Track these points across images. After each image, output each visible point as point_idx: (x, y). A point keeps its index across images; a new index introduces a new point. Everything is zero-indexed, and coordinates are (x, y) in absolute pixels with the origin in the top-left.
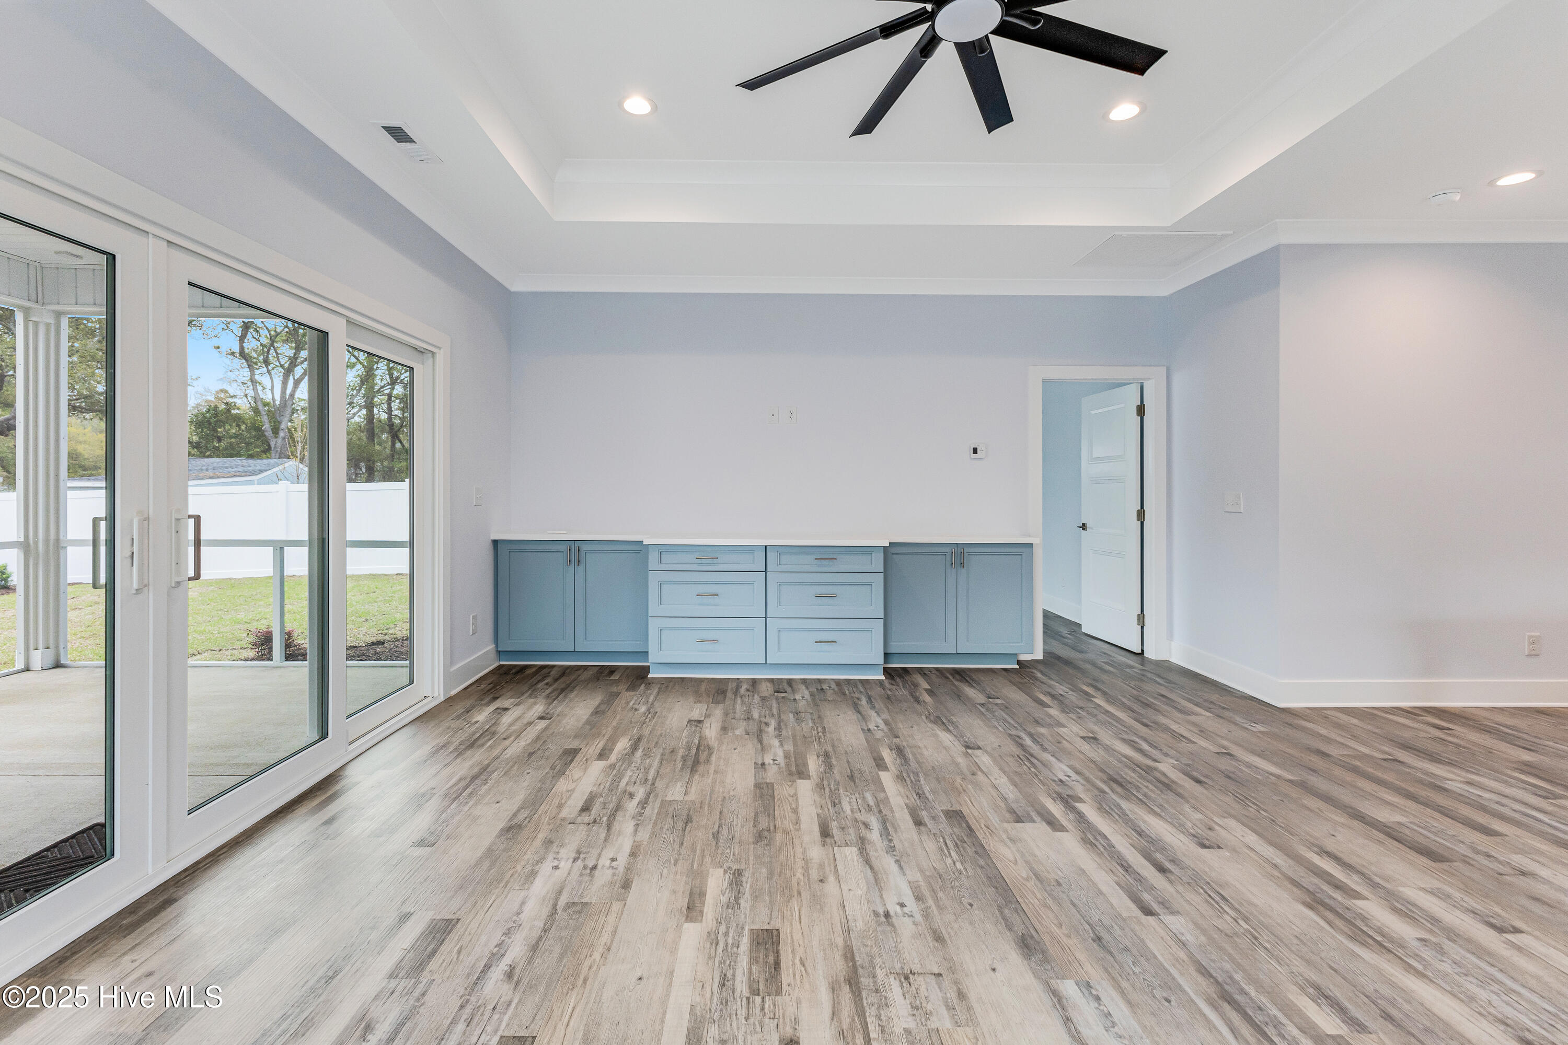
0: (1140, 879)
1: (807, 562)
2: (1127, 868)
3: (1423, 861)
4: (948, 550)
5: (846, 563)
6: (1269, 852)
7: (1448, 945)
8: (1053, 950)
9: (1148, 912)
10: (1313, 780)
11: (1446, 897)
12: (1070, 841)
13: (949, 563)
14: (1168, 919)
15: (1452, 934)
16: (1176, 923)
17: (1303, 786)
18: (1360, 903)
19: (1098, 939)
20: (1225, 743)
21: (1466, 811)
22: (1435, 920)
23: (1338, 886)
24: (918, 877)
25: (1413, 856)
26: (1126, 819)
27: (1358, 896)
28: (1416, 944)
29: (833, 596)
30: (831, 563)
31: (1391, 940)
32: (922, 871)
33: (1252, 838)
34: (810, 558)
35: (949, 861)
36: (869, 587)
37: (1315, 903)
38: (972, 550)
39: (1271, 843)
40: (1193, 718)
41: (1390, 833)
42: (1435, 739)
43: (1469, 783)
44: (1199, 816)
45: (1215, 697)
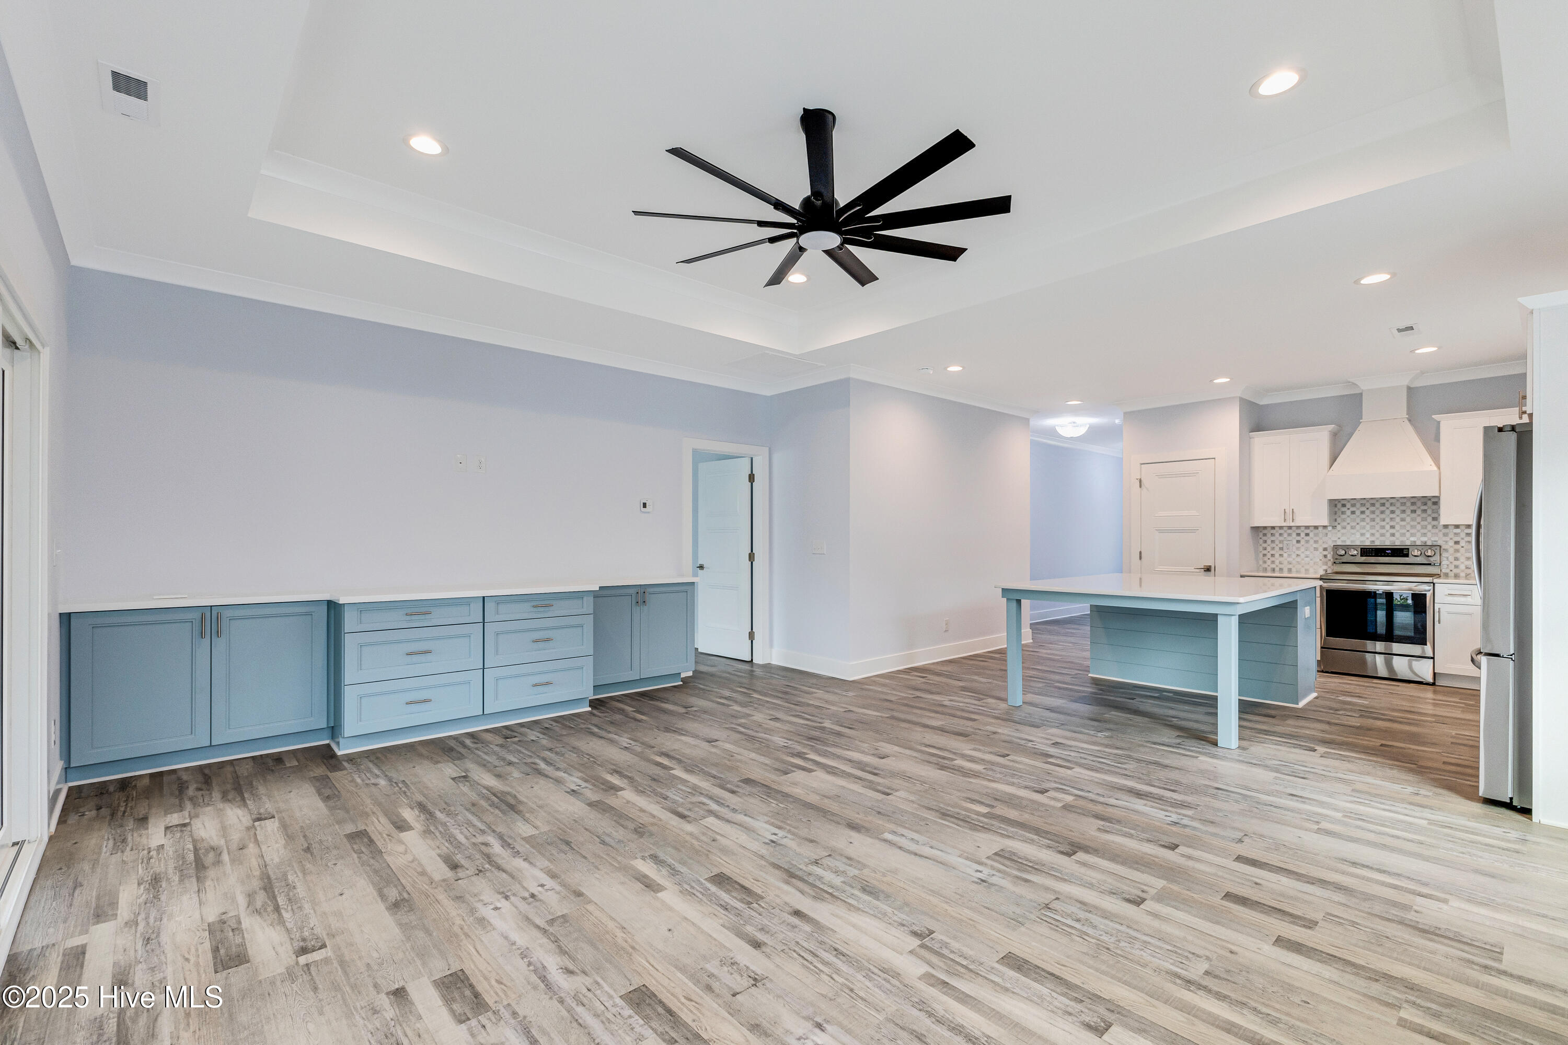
0: (870, 782)
1: (524, 610)
2: (860, 779)
3: (961, 738)
4: (633, 591)
5: (560, 608)
6: (908, 752)
7: (994, 768)
8: (867, 825)
9: (888, 794)
10: (896, 714)
11: (979, 750)
12: (820, 774)
13: (634, 602)
14: (897, 794)
15: (993, 763)
16: (901, 794)
17: (893, 718)
18: (955, 762)
19: (879, 813)
20: (844, 706)
21: (959, 713)
22: (983, 760)
23: (944, 758)
24: (766, 818)
25: (957, 737)
26: (839, 757)
27: (953, 760)
28: (984, 771)
29: (548, 640)
30: (547, 609)
31: (977, 772)
32: (766, 815)
33: (896, 748)
34: (527, 606)
35: (774, 805)
36: (580, 629)
37: (943, 768)
38: (651, 590)
39: (906, 748)
40: (814, 695)
41: (942, 730)
42: (924, 683)
43: (951, 700)
44: (866, 745)
45: (814, 681)
